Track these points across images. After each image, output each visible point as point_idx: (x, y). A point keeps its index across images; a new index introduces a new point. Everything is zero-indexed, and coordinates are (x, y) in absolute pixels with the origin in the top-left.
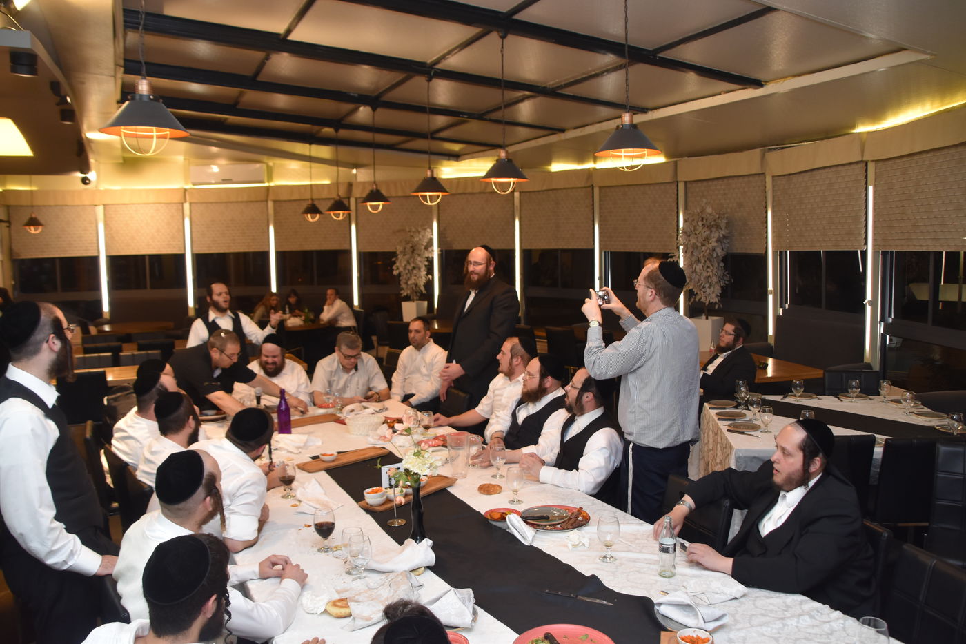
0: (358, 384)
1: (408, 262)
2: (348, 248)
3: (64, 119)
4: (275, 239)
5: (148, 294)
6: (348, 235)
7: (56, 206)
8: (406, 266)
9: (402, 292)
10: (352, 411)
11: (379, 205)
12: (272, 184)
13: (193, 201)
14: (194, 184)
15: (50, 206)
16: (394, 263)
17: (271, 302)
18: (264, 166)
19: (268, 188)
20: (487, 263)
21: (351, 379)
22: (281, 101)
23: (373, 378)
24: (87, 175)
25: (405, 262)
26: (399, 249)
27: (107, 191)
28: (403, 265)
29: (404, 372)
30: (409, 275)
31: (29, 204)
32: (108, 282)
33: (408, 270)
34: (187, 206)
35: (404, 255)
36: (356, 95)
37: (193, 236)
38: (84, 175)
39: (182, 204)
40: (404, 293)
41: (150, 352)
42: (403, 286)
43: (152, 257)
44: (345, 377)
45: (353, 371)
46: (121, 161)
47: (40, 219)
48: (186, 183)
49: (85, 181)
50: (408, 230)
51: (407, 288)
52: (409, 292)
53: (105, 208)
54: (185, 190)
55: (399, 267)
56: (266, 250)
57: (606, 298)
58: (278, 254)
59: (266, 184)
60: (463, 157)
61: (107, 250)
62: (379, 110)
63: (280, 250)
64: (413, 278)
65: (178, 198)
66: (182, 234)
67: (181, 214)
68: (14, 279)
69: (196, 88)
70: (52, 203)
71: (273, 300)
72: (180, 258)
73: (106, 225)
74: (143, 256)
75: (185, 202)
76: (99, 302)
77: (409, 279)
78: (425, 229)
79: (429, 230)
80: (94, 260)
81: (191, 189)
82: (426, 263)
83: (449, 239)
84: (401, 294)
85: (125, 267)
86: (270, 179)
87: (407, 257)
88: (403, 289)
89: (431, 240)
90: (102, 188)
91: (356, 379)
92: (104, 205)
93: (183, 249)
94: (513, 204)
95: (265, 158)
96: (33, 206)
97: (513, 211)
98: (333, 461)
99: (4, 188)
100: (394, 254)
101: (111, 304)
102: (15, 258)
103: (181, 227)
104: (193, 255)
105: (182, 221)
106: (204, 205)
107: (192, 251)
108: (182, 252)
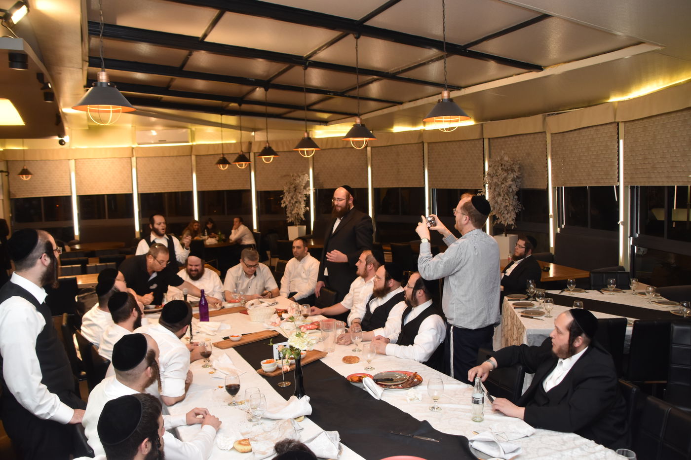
0: (256, 285)
1: (292, 198)
2: (249, 189)
3: (46, 99)
4: (197, 182)
5: (107, 222)
6: (249, 179)
7: (41, 160)
8: (290, 200)
9: (288, 219)
10: (253, 305)
11: (271, 158)
12: (194, 143)
13: (138, 156)
14: (139, 144)
15: (37, 160)
16: (282, 198)
17: (194, 227)
18: (189, 131)
19: (192, 147)
20: (347, 199)
21: (251, 282)
22: (200, 84)
23: (267, 281)
24: (63, 139)
25: (290, 198)
26: (285, 189)
27: (77, 149)
28: (288, 200)
29: (290, 276)
30: (292, 207)
31: (22, 159)
32: (78, 214)
33: (292, 203)
34: (134, 159)
35: (289, 193)
36: (254, 80)
37: (139, 181)
38: (61, 139)
39: (131, 158)
40: (289, 220)
41: (108, 264)
42: (289, 215)
43: (109, 196)
44: (247, 280)
45: (253, 276)
46: (87, 128)
47: (30, 170)
48: (133, 143)
49: (61, 143)
50: (291, 175)
51: (292, 217)
52: (293, 219)
53: (75, 162)
54: (133, 148)
55: (286, 201)
56: (191, 190)
57: (433, 222)
58: (199, 193)
59: (190, 144)
60: (330, 123)
61: (77, 192)
62: (270, 90)
63: (200, 190)
64: (296, 209)
65: (128, 154)
66: (130, 179)
67: (130, 165)
68: (12, 213)
69: (140, 76)
70: (38, 158)
71: (195, 226)
72: (129, 197)
73: (77, 174)
74: (103, 196)
75: (133, 157)
76: (72, 228)
77: (292, 210)
78: (304, 174)
79: (306, 175)
80: (68, 199)
81: (137, 147)
82: (305, 199)
83: (321, 181)
84: (287, 221)
85: (90, 204)
86: (193, 139)
87: (291, 194)
88: (288, 217)
89: (308, 182)
90: (73, 148)
91: (255, 282)
92: (75, 159)
93: (131, 190)
94: (367, 156)
95: (189, 125)
96: (24, 161)
97: (367, 161)
98: (239, 340)
99: (4, 148)
100: (282, 192)
101: (80, 229)
102: (12, 197)
103: (130, 175)
104: (138, 194)
105: (130, 170)
106: (146, 159)
107: (138, 191)
108: (131, 192)
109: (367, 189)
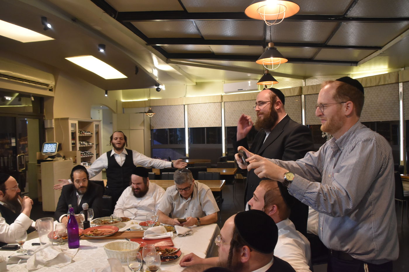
0: (192, 208)
5: (206, 146)
6: (300, 116)
7: (168, 105)
13: (225, 101)
14: (226, 93)
15: (166, 106)
20: (271, 102)
24: (159, 87)
32: (189, 140)
34: (223, 103)
37: (225, 118)
38: (157, 87)
39: (221, 102)
43: (207, 128)
44: (184, 202)
45: (189, 199)
46: (195, 84)
48: (222, 92)
49: (158, 90)
53: (188, 106)
54: (222, 96)
61: (188, 125)
65: (219, 100)
66: (221, 117)
67: (220, 107)
68: (151, 138)
70: (166, 104)
72: (220, 129)
73: (188, 113)
74: (203, 128)
75: (222, 102)
76: (185, 149)
80: (183, 130)
81: (225, 95)
86: (261, 88)
90: (187, 97)
91: (191, 206)
92: (188, 104)
94: (398, 91)
96: (159, 106)
97: (399, 96)
99: (149, 99)
101: (189, 150)
102: (151, 129)
104: (225, 127)
105: (221, 111)
106: (231, 103)
107: (225, 125)
108: (221, 126)
109: (399, 122)
